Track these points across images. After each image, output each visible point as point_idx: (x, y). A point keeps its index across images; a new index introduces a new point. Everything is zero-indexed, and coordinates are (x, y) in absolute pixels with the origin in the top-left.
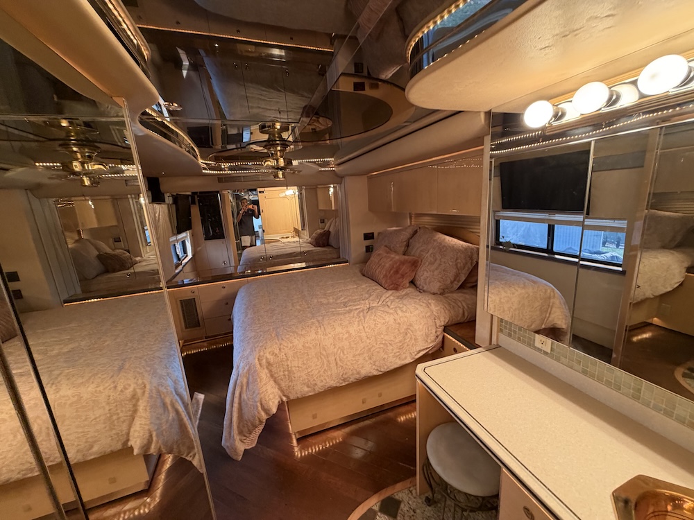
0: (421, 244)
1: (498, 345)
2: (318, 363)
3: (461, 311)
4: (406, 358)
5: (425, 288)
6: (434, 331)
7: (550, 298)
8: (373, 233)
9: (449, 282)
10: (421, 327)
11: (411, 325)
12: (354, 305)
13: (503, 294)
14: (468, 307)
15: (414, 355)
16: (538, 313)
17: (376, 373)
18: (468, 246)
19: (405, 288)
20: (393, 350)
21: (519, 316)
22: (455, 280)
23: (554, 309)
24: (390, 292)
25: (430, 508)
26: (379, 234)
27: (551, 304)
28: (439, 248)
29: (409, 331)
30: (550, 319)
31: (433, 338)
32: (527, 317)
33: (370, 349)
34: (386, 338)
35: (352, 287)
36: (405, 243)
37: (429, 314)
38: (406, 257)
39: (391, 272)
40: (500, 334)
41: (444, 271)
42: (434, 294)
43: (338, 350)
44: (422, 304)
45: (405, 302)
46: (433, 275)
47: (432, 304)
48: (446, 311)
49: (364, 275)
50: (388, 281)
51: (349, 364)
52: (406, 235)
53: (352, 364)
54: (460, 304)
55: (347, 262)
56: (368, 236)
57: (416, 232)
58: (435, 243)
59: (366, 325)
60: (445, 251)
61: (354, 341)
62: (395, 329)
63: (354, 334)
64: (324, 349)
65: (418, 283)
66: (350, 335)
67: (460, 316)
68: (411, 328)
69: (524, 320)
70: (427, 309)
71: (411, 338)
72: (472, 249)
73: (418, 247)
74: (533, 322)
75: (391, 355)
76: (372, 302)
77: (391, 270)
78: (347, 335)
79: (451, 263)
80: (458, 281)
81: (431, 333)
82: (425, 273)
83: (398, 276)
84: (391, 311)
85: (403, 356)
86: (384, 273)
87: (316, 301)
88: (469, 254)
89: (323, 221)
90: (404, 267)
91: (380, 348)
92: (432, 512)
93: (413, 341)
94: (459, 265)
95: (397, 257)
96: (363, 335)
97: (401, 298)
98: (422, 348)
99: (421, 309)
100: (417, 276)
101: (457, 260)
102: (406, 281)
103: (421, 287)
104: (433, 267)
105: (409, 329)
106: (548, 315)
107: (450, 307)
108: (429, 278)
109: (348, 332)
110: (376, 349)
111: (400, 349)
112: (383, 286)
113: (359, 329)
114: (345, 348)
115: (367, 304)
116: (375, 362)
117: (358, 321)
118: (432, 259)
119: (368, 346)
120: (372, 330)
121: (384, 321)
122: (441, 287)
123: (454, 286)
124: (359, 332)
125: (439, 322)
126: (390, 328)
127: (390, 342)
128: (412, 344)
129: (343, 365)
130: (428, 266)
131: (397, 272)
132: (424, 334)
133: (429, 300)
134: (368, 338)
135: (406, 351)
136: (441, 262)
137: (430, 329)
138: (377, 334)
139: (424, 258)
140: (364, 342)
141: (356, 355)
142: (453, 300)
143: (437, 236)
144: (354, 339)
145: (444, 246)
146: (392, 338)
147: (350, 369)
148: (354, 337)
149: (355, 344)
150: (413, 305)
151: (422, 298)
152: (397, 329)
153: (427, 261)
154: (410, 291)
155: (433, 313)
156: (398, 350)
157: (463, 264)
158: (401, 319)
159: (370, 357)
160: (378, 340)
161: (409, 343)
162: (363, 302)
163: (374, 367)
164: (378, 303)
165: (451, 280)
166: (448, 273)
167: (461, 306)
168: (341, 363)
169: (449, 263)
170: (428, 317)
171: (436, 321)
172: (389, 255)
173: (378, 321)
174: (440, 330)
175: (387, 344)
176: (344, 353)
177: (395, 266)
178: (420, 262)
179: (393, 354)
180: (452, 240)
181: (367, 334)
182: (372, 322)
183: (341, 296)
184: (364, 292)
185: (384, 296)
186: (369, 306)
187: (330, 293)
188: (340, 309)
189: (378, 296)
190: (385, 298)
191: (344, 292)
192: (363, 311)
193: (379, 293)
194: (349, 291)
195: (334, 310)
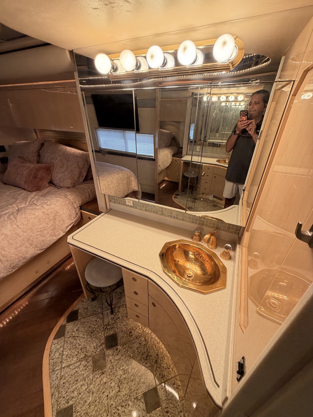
0: (49, 154)
1: (110, 209)
3: (88, 195)
4: (60, 234)
5: (61, 185)
6: (74, 212)
7: (130, 177)
8: (3, 146)
9: (76, 178)
10: (64, 211)
11: (57, 213)
12: (2, 211)
13: (109, 180)
14: (91, 191)
15: (64, 230)
16: (126, 186)
17: (39, 252)
18: (83, 153)
19: (46, 188)
20: (48, 232)
21: (118, 190)
22: (80, 176)
23: (132, 182)
24: (34, 193)
25: (95, 302)
26: (9, 146)
27: (131, 180)
28: (64, 156)
30: (132, 187)
31: (74, 216)
32: (122, 189)
33: (29, 239)
34: (40, 226)
36: (36, 154)
37: (68, 202)
38: (40, 165)
39: (31, 178)
40: (110, 203)
41: (71, 171)
42: (68, 188)
44: (61, 196)
46: (65, 175)
47: (69, 195)
48: (79, 197)
49: (5, 184)
50: (30, 185)
51: (13, 255)
52: (34, 148)
53: (16, 255)
57: (43, 145)
59: (19, 224)
60: (68, 158)
61: (11, 239)
62: (45, 219)
63: (9, 233)
65: (55, 182)
66: (6, 235)
67: (88, 198)
68: (58, 214)
69: (121, 191)
70: (65, 199)
71: (60, 221)
72: (85, 155)
73: (47, 157)
74: (125, 191)
75: (47, 236)
76: (19, 205)
77: (30, 176)
78: (3, 237)
79: (75, 166)
80: (82, 177)
82: (59, 175)
83: (38, 180)
84: (39, 207)
85: (57, 233)
86: (24, 179)
88: (85, 158)
90: (41, 172)
91: (37, 235)
92: (96, 303)
93: (62, 222)
94: (80, 167)
95: (32, 166)
96: (19, 231)
97: (44, 196)
98: (69, 224)
99: (61, 200)
100: (53, 178)
101: (78, 163)
102: (46, 183)
103: (58, 185)
104: (63, 170)
105: (57, 215)
106: (130, 186)
107: (81, 194)
108: (62, 178)
109: (3, 234)
110: (34, 237)
111: (54, 230)
112: (27, 189)
113: (13, 228)
114: (5, 246)
115: (15, 207)
116: (36, 245)
117: (10, 223)
118: (61, 164)
119: (26, 237)
120: (26, 226)
121: (34, 216)
122: (72, 182)
123: (80, 180)
124: (14, 231)
125: (76, 205)
126: (41, 219)
127: (44, 228)
128: (61, 224)
129: (7, 259)
130: (59, 169)
131: (35, 177)
132: (68, 215)
133: (65, 193)
134: (24, 232)
135: (59, 229)
136: (68, 165)
137: (71, 211)
138: (32, 226)
139: (54, 164)
140: (21, 236)
141: (18, 247)
142: (82, 189)
143: (60, 147)
144: (11, 237)
145: (67, 154)
146: (45, 225)
147: (15, 259)
148: (10, 235)
149: (14, 240)
150: (55, 199)
151: (61, 192)
152: (47, 218)
153: (58, 166)
154: (50, 189)
155: (70, 200)
156: (52, 231)
157: (83, 165)
158: (48, 211)
159: (31, 244)
160: (34, 230)
161: (59, 224)
162: (10, 206)
163: (37, 249)
164: (26, 204)
165: (77, 176)
166: (74, 172)
167: (87, 192)
168: (5, 258)
169: (73, 166)
170: (68, 204)
171: (74, 205)
172: (24, 164)
173: (29, 218)
174: (78, 209)
175: (42, 230)
176: (5, 250)
177: (32, 173)
178: (52, 167)
179: (49, 235)
180: (72, 150)
181: (23, 229)
182: (24, 219)
184: (9, 199)
185: (29, 197)
186: (18, 208)
189: (24, 199)
190: (31, 199)
192: (13, 214)
193: (24, 196)
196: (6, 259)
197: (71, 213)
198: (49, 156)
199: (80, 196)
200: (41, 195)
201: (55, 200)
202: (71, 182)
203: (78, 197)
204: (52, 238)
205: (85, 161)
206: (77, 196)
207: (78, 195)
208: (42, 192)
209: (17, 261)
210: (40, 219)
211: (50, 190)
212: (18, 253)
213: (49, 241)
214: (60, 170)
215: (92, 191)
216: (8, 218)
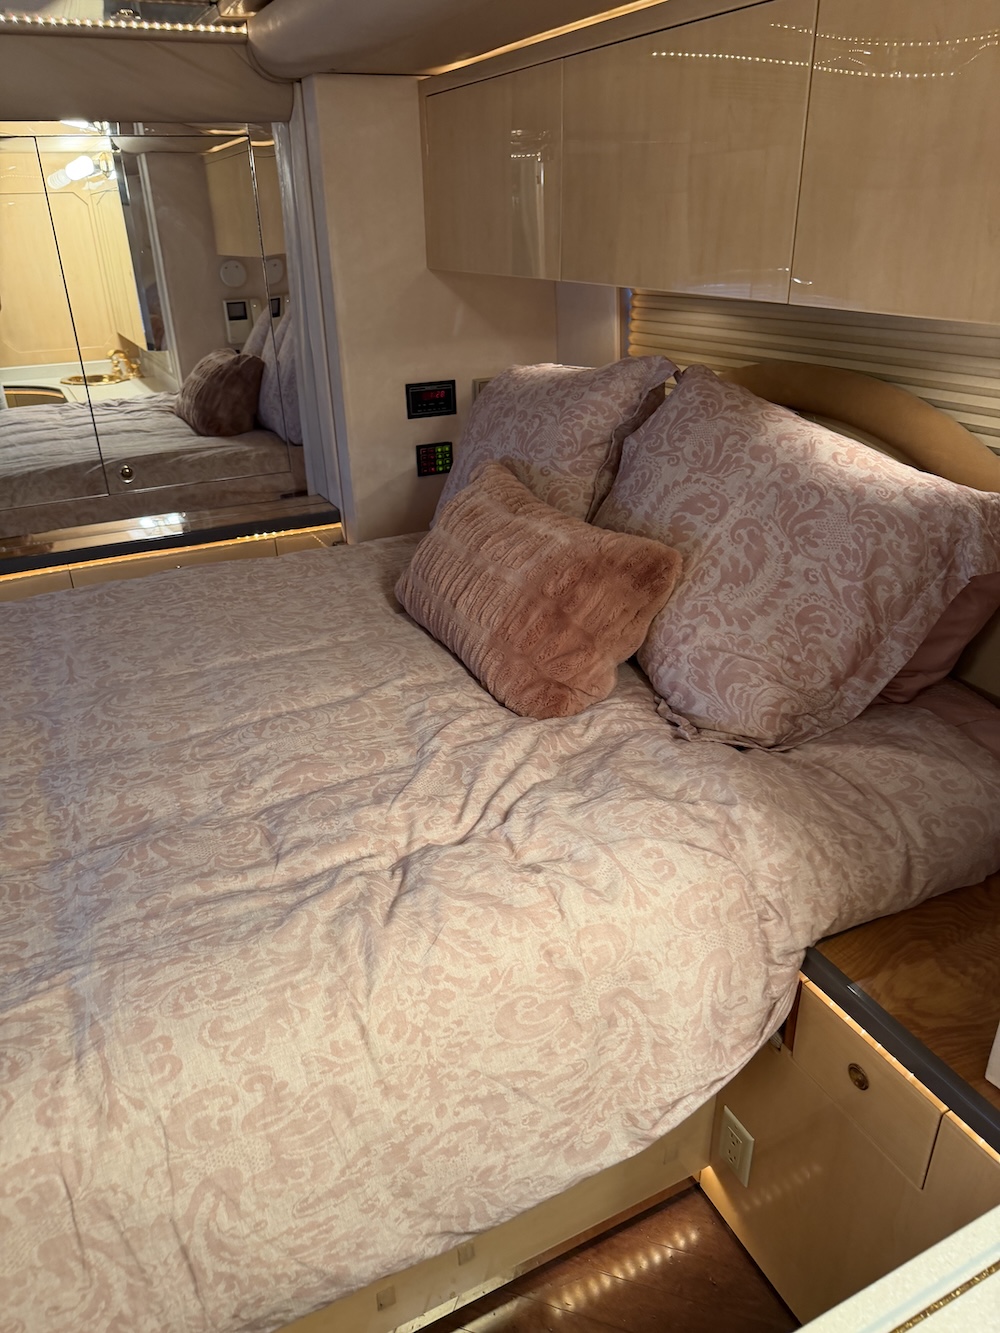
0: (682, 472)
2: (69, 1296)
3: (895, 866)
4: (604, 1140)
5: (699, 708)
6: (757, 985)
8: (453, 383)
9: (821, 681)
10: (691, 976)
11: (638, 973)
12: (325, 844)
14: (929, 836)
18: (942, 495)
19: (602, 703)
20: (534, 1119)
22: (853, 669)
24: (525, 735)
26: (479, 386)
28: (780, 497)
29: (627, 1003)
31: (748, 1025)
33: (399, 1152)
34: (501, 1063)
35: (326, 693)
36: (600, 453)
37: (734, 895)
38: (609, 540)
39: (535, 616)
41: (801, 619)
43: (196, 1200)
44: (693, 831)
45: (604, 817)
46: (745, 643)
47: (750, 834)
48: (825, 874)
50: (517, 663)
51: (274, 1255)
53: (292, 1252)
54: (886, 820)
56: (429, 399)
57: (653, 401)
58: (762, 469)
59: (373, 1015)
60: (811, 515)
61: (299, 1127)
62: (547, 1008)
63: (298, 1083)
64: (102, 1210)
65: (665, 674)
66: (276, 1093)
67: (892, 883)
68: (638, 988)
70: (722, 865)
71: (637, 1042)
72: (960, 511)
75: (521, 1147)
76: (423, 814)
77: (532, 603)
78: (255, 1099)
79: (841, 584)
80: (870, 679)
81: (743, 999)
82: (704, 628)
83: (566, 640)
84: (528, 895)
85: (591, 1137)
86: (497, 621)
87: (110, 801)
88: (944, 535)
89: (239, 312)
90: (599, 593)
91: (457, 1128)
93: (647, 1054)
94: (881, 595)
95: (562, 538)
96: (360, 1077)
97: (581, 777)
99: (690, 868)
100: (659, 641)
101: (875, 562)
102: (606, 665)
103: (676, 698)
104: (744, 599)
105: (628, 994)
107: (843, 844)
108: (723, 656)
109: (262, 1079)
110: (436, 1141)
111: (576, 1105)
112: (491, 687)
113: (334, 1044)
114: (246, 1176)
115: (396, 831)
116: (433, 1201)
117: (330, 991)
118: (741, 555)
119: (388, 1136)
120: (410, 1042)
121: (485, 970)
122: (785, 708)
123: (842, 699)
124: (332, 1065)
125: (784, 930)
126: (519, 1006)
127: (520, 1085)
128: (636, 1068)
129: (234, 1269)
130: (717, 589)
131: (559, 617)
132: (707, 1011)
133: (730, 803)
134: (387, 1091)
135: (608, 1106)
136: (788, 572)
137: (736, 976)
138: (447, 1055)
139: (697, 544)
140: (361, 1119)
141: (319, 1200)
142: (853, 796)
143: (771, 426)
144: (298, 1113)
145: (813, 487)
146: (533, 1062)
147: (278, 1278)
148: (298, 1101)
149: (310, 1141)
150: (649, 844)
151: (695, 783)
152: (557, 1003)
153: (715, 563)
154: (622, 720)
155: (753, 886)
156: (562, 1116)
157: (905, 591)
158: (584, 944)
159: (403, 1186)
160: (452, 1085)
161: (623, 1068)
162: (372, 815)
163: (426, 1225)
165: (833, 668)
166: (819, 631)
167: (893, 830)
168: (223, 1260)
169: (829, 582)
170: (729, 913)
171: (770, 926)
172: (520, 520)
173: (448, 978)
174: (787, 971)
175: (501, 1096)
176: (237, 1205)
177: (550, 589)
178: (677, 570)
179: (536, 1139)
180: (851, 453)
181: (385, 1067)
182: (415, 984)
183: (263, 760)
184: (387, 736)
185: (491, 763)
186: (409, 844)
187: (206, 744)
188: (235, 884)
189: (459, 767)
190: (498, 781)
191: (286, 729)
192: (366, 898)
193: (469, 739)
194: (312, 722)
195: (194, 890)
196: (224, 1268)
197: (735, 996)
198: (676, 484)
199: (838, 866)
200: (562, 759)
201: (648, 854)
202: (777, 705)
203: (815, 869)
204: (550, 1162)
205: (933, 562)
206: (810, 858)
207: (822, 852)
208: (571, 736)
209: (286, 1290)
210: (511, 1006)
211: (617, 728)
212: (305, 1239)
213: (519, 1182)
214: (721, 596)
215: (939, 832)
216: (330, 937)
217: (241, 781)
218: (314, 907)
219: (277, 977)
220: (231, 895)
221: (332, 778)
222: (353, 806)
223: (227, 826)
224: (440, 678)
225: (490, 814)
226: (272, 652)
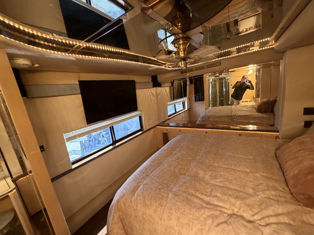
12: (219, 199)
35: (242, 168)
55: (278, 132)
64: (155, 231)
76: (244, 208)
87: (195, 170)
115: (236, 207)
117: (198, 229)
162: (233, 200)
164: (253, 215)
183: (221, 175)
184: (250, 184)
185: (273, 208)
186: (237, 212)
187: (215, 168)
188: (200, 196)
189: (263, 203)
190: (272, 213)
191: (229, 172)
192: (216, 217)
193: (272, 197)
194: (235, 173)
195: (193, 192)
200: (303, 222)
216: (205, 219)
217: (214, 177)
218: (206, 210)
219: (191, 218)
220: (197, 197)
221: (231, 186)
222: (230, 196)
223: (207, 184)
224: (275, 178)
225: (262, 221)
226: (239, 156)
